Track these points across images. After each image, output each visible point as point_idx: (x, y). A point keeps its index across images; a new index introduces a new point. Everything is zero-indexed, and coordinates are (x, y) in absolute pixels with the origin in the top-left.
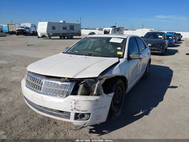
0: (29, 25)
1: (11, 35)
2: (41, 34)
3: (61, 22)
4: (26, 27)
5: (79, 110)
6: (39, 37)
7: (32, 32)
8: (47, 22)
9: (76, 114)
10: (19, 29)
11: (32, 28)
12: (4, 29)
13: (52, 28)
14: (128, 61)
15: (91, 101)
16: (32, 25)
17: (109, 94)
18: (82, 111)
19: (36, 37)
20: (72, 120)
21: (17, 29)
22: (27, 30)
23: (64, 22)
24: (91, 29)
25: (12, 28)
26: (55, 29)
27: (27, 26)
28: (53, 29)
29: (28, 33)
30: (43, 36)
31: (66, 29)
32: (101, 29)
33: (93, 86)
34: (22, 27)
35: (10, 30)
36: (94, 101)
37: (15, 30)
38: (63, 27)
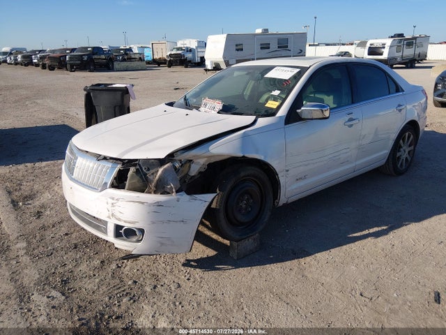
0: (192, 44)
1: (159, 66)
2: (211, 62)
3: (259, 31)
4: (187, 48)
5: (119, 220)
6: (206, 70)
7: (199, 58)
8: (225, 35)
9: (118, 228)
10: (173, 53)
11: (199, 50)
12: (145, 54)
13: (235, 48)
14: (285, 124)
15: (143, 203)
16: (199, 42)
17: (196, 196)
18: (125, 222)
19: (202, 69)
20: (110, 237)
21: (168, 54)
22: (189, 56)
23: (266, 30)
24: (343, 45)
25: (160, 51)
26: (242, 50)
27: (188, 46)
28: (237, 50)
29: (190, 61)
30: (217, 68)
31: (269, 48)
32: (362, 44)
33: (152, 171)
34: (178, 49)
35: (156, 57)
36: (150, 205)
37: (165, 56)
38: (261, 45)
